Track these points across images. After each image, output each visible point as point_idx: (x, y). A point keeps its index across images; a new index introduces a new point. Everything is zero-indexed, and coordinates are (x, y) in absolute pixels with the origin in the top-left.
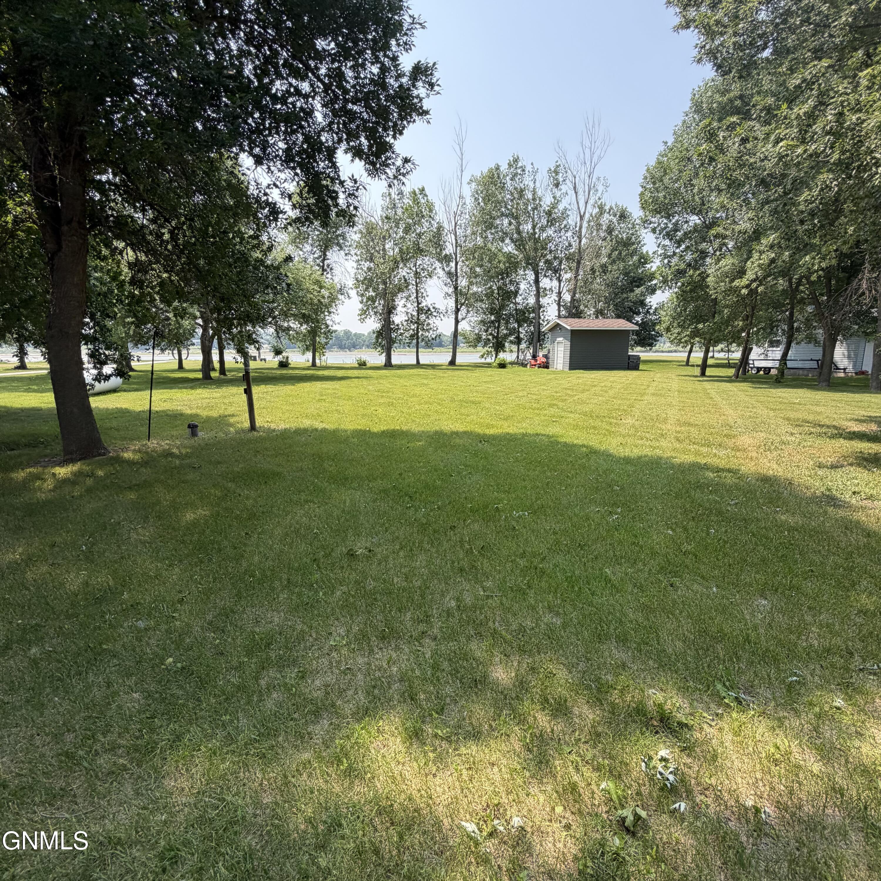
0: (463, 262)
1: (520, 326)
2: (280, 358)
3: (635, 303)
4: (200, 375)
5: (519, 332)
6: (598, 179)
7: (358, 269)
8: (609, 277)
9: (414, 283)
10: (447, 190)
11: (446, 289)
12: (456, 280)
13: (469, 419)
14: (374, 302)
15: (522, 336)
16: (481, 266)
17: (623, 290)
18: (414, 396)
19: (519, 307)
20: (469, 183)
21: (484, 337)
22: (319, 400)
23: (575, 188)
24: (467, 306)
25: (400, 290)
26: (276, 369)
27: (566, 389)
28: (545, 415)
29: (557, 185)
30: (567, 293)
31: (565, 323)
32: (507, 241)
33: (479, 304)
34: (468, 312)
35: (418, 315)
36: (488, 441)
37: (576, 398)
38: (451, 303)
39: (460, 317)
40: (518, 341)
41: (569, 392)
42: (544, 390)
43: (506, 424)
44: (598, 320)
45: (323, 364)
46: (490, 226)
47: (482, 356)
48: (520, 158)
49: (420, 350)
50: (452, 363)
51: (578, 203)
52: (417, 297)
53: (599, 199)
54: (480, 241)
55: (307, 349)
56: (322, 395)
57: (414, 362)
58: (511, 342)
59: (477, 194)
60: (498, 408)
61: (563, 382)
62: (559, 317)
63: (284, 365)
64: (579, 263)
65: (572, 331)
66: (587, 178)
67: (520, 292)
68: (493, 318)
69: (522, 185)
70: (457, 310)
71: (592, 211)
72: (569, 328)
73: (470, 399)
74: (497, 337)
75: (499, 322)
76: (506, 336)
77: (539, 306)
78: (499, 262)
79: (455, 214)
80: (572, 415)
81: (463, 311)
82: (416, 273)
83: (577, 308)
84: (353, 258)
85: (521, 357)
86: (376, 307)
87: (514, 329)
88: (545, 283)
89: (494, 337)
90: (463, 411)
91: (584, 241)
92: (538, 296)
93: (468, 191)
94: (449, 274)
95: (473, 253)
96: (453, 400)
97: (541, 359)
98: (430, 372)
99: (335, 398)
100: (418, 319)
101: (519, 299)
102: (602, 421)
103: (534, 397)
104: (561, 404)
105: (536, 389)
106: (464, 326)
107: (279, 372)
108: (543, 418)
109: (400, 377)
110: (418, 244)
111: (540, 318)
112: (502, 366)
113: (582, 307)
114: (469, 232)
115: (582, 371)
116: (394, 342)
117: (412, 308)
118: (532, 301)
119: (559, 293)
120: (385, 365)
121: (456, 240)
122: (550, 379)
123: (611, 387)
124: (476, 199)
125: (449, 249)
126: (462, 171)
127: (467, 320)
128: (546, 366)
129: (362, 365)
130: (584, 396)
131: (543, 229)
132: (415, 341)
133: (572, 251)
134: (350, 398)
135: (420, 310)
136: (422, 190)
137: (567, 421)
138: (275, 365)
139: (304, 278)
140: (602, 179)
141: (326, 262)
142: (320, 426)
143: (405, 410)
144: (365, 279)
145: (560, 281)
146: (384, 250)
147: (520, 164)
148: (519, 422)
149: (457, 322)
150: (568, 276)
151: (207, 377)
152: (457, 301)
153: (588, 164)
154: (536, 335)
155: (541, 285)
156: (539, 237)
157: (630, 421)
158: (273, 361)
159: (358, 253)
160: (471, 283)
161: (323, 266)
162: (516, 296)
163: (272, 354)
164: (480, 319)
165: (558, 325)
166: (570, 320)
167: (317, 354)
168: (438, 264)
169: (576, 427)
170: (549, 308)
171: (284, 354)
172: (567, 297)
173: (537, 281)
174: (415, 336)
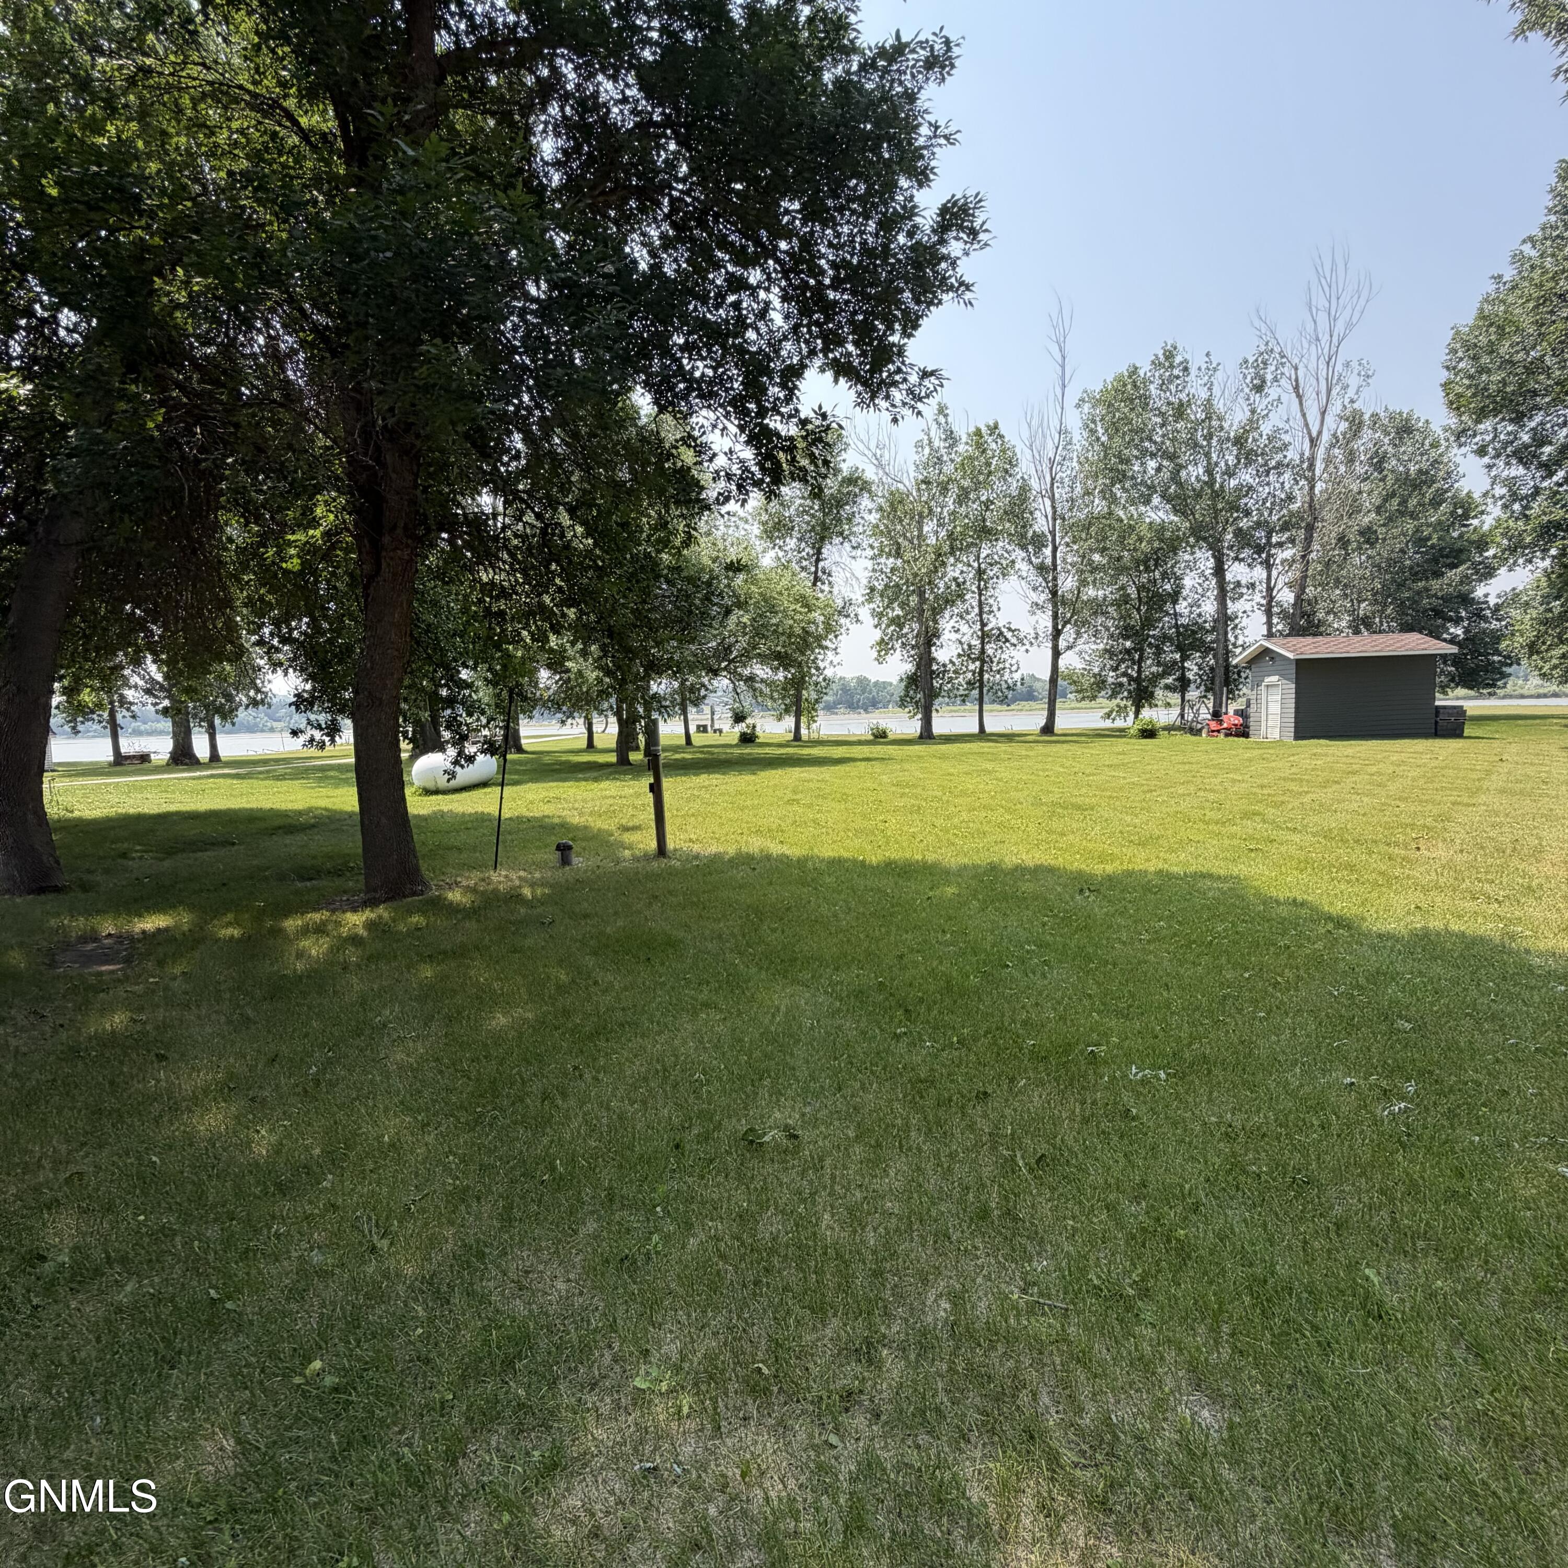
0: (1067, 545)
1: (1184, 658)
2: (742, 727)
3: (1446, 599)
4: (612, 758)
5: (1183, 668)
6: (1347, 365)
7: (874, 570)
8: (1382, 551)
9: (974, 588)
10: (1034, 423)
11: (1034, 596)
12: (1055, 579)
13: (1063, 842)
14: (901, 626)
15: (1190, 675)
16: (1103, 551)
17: (1416, 575)
18: (964, 793)
19: (1182, 621)
20: (1078, 406)
21: (1110, 680)
22: (790, 802)
23: (1296, 388)
24: (1075, 624)
25: (949, 602)
26: (736, 746)
27: (1284, 779)
28: (1232, 836)
29: (1259, 389)
30: (1286, 590)
31: (1283, 646)
32: (1156, 500)
33: (1100, 620)
34: (1078, 634)
35: (983, 643)
36: (1098, 891)
37: (1307, 799)
38: (1045, 621)
39: (1062, 644)
40: (1183, 685)
41: (1294, 787)
42: (1234, 781)
43: (1142, 854)
44: (1357, 638)
45: (814, 736)
46: (1120, 477)
47: (1108, 715)
48: (1180, 348)
49: (985, 707)
50: (1048, 729)
51: (1304, 415)
52: (981, 614)
53: (1352, 401)
54: (1099, 505)
55: (787, 711)
56: (795, 792)
57: (975, 730)
58: (1167, 687)
59: (1094, 422)
60: (1128, 819)
61: (1280, 764)
62: (1270, 635)
63: (747, 739)
64: (1310, 528)
65: (1299, 662)
66: (1322, 366)
67: (1185, 593)
68: (1128, 644)
69: (1183, 396)
70: (1057, 633)
71: (1334, 425)
72: (1291, 656)
73: (1074, 800)
74: (1138, 680)
75: (1142, 651)
76: (1155, 678)
77: (1224, 619)
78: (1140, 540)
79: (1052, 462)
80: (1296, 838)
81: (1069, 633)
82: (980, 572)
83: (1309, 616)
84: (864, 554)
85: (1189, 716)
86: (906, 635)
87: (1175, 663)
88: (1236, 572)
89: (1130, 678)
90: (1056, 824)
91: (1319, 487)
92: (1222, 598)
93: (1074, 421)
94: (1041, 569)
95: (1087, 528)
96: (1038, 803)
97: (1230, 718)
98: (1003, 747)
99: (817, 797)
100: (983, 651)
101: (1182, 607)
102: (1370, 853)
103: (1211, 796)
104: (1271, 812)
105: (1217, 781)
106: (1069, 661)
107: (737, 751)
108: (1227, 842)
109: (943, 757)
110: (984, 520)
111: (1227, 640)
112: (1149, 733)
113: (1321, 615)
114: (1079, 489)
115: (1322, 741)
116: (937, 695)
117: (969, 633)
118: (1209, 608)
119: (1270, 589)
120: (921, 737)
121: (1054, 507)
122: (1250, 760)
123: (1394, 776)
124: (1093, 432)
125: (1041, 525)
126: (1064, 386)
127: (1077, 649)
128: (1243, 732)
129: (880, 736)
130: (1326, 795)
131: (1230, 473)
132: (975, 693)
133: (1294, 507)
134: (844, 798)
135: (985, 637)
136: (994, 429)
137: (1283, 849)
138: (735, 740)
139: (780, 593)
140: (1354, 364)
141: (821, 564)
142: (776, 849)
143: (939, 822)
144: (887, 586)
145: (1268, 566)
146: (920, 536)
147: (1178, 359)
148: (1171, 850)
149: (1056, 654)
150: (1288, 553)
151: (623, 761)
152: (1055, 617)
153: (1325, 339)
154: (1220, 672)
155: (1229, 577)
156: (1222, 486)
157: (1441, 852)
158: (731, 732)
159: (876, 545)
160: (1083, 583)
161: (816, 572)
162: (1175, 602)
163: (730, 721)
164: (1101, 646)
165: (1266, 652)
166: (1294, 640)
167: (803, 719)
168: (1019, 554)
169: (1304, 864)
170: (1245, 621)
171: (749, 721)
172: (1286, 597)
173: (1219, 571)
174: (978, 683)
